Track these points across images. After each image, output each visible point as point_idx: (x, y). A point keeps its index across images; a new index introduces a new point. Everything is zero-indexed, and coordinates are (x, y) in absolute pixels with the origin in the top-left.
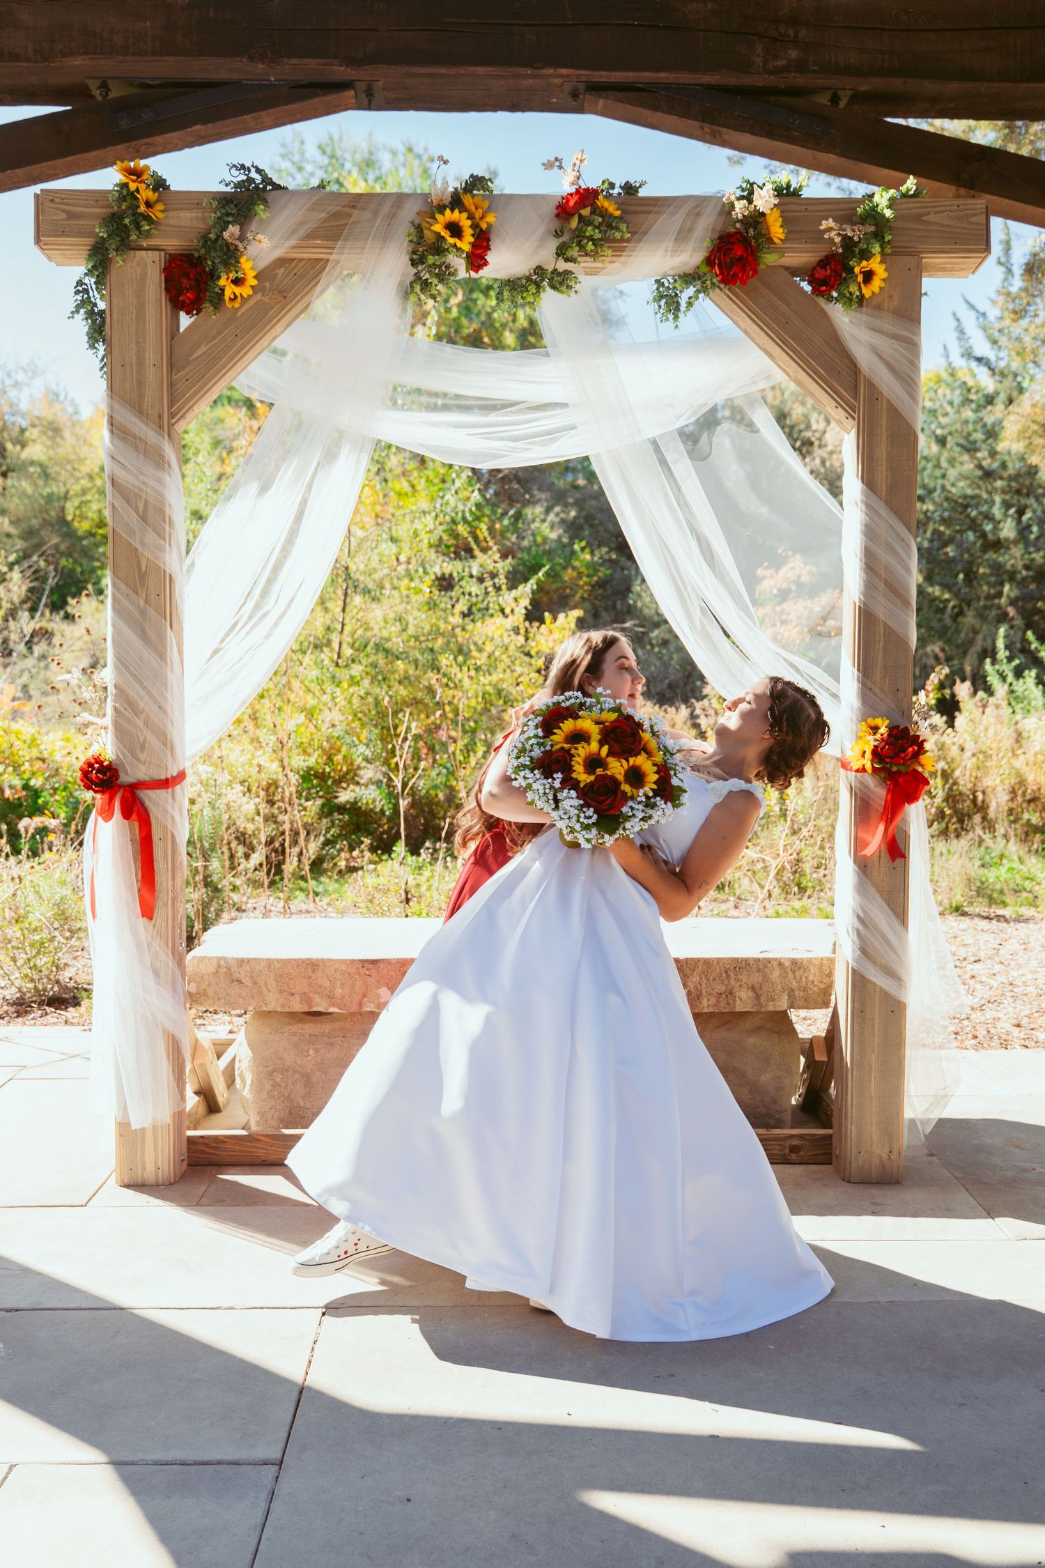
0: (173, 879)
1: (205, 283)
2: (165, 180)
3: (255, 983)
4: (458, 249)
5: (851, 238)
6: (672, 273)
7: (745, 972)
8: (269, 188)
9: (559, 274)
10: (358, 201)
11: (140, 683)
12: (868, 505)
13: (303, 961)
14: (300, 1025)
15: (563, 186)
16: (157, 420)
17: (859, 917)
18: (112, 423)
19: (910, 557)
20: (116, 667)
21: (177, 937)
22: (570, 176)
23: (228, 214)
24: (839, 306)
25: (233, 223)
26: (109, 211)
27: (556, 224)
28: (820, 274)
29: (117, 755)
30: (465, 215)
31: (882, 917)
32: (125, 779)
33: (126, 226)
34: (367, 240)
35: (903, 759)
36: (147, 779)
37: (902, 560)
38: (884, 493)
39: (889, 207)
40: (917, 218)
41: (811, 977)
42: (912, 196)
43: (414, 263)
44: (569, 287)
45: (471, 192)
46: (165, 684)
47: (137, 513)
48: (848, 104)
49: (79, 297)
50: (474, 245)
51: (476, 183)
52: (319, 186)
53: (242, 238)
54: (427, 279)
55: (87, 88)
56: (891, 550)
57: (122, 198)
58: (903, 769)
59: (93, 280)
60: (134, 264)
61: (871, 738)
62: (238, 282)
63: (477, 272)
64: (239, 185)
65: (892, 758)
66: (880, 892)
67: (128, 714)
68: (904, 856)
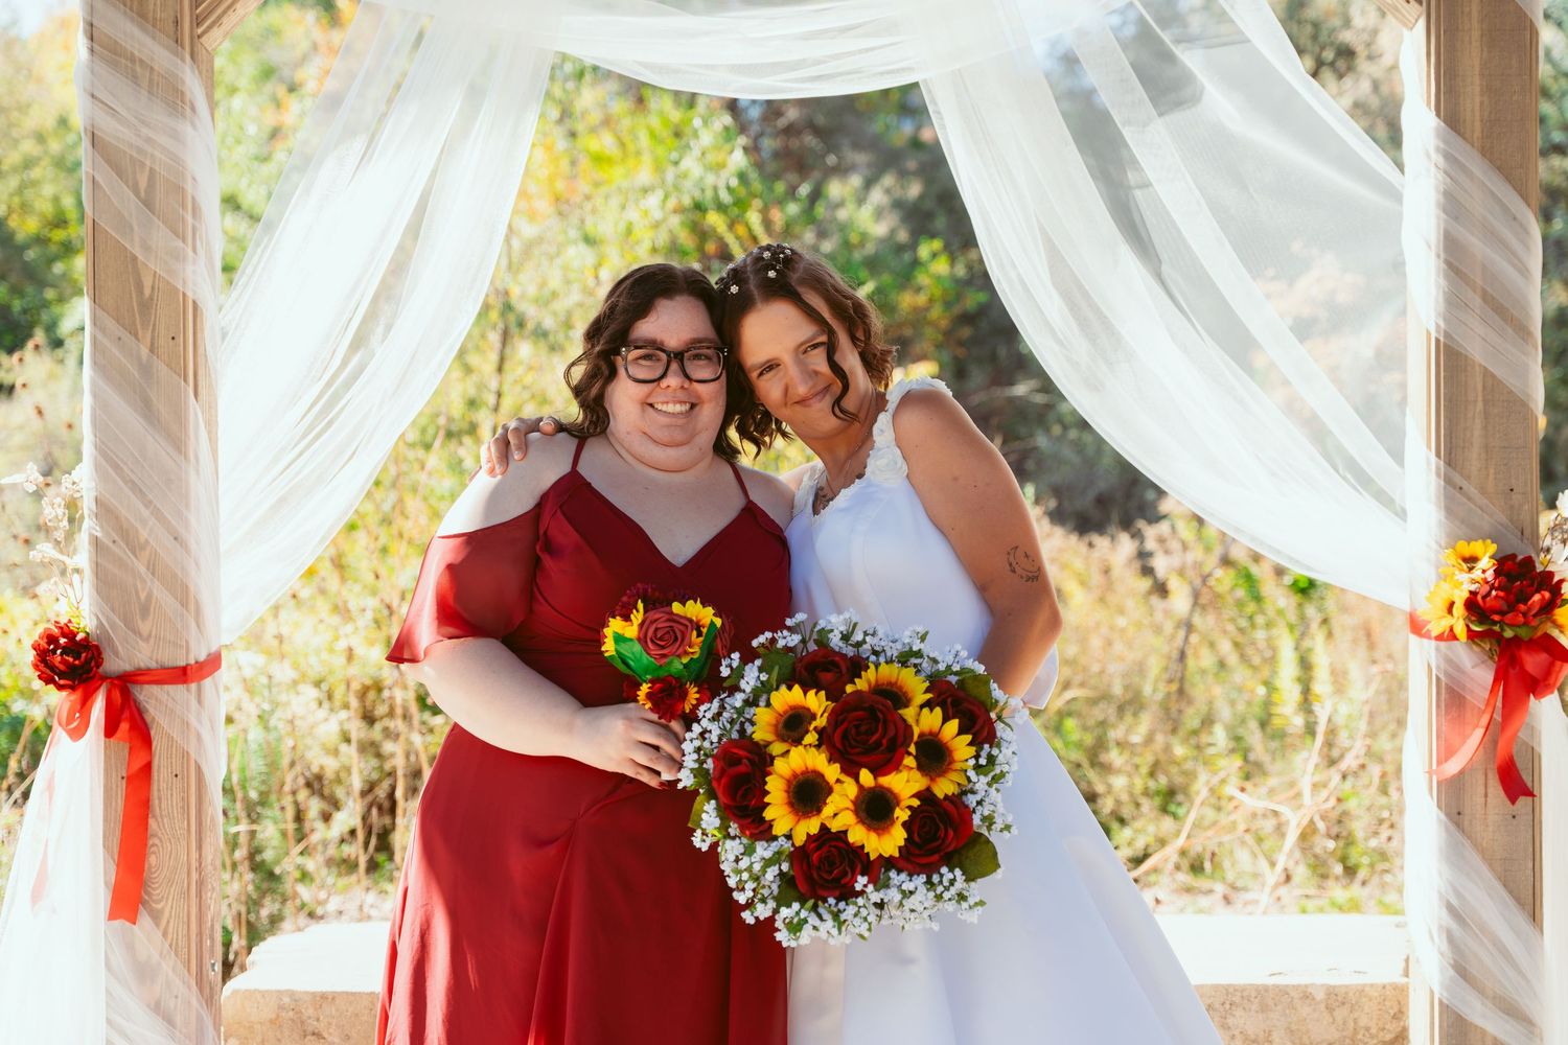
0: (199, 848)
3: (348, 1037)
7: (1239, 1012)
11: (141, 494)
12: (1448, 156)
16: (171, 28)
17: (1450, 908)
18: (91, 34)
19: (1527, 247)
20: (97, 467)
21: (206, 955)
29: (100, 625)
31: (1493, 909)
32: (114, 664)
35: (1525, 615)
36: (153, 665)
37: (1514, 254)
38: (1477, 134)
41: (1363, 1022)
46: (185, 497)
47: (137, 194)
56: (1492, 236)
58: (1524, 633)
61: (1466, 577)
65: (1502, 613)
66: (1489, 861)
67: (121, 550)
68: (1530, 794)
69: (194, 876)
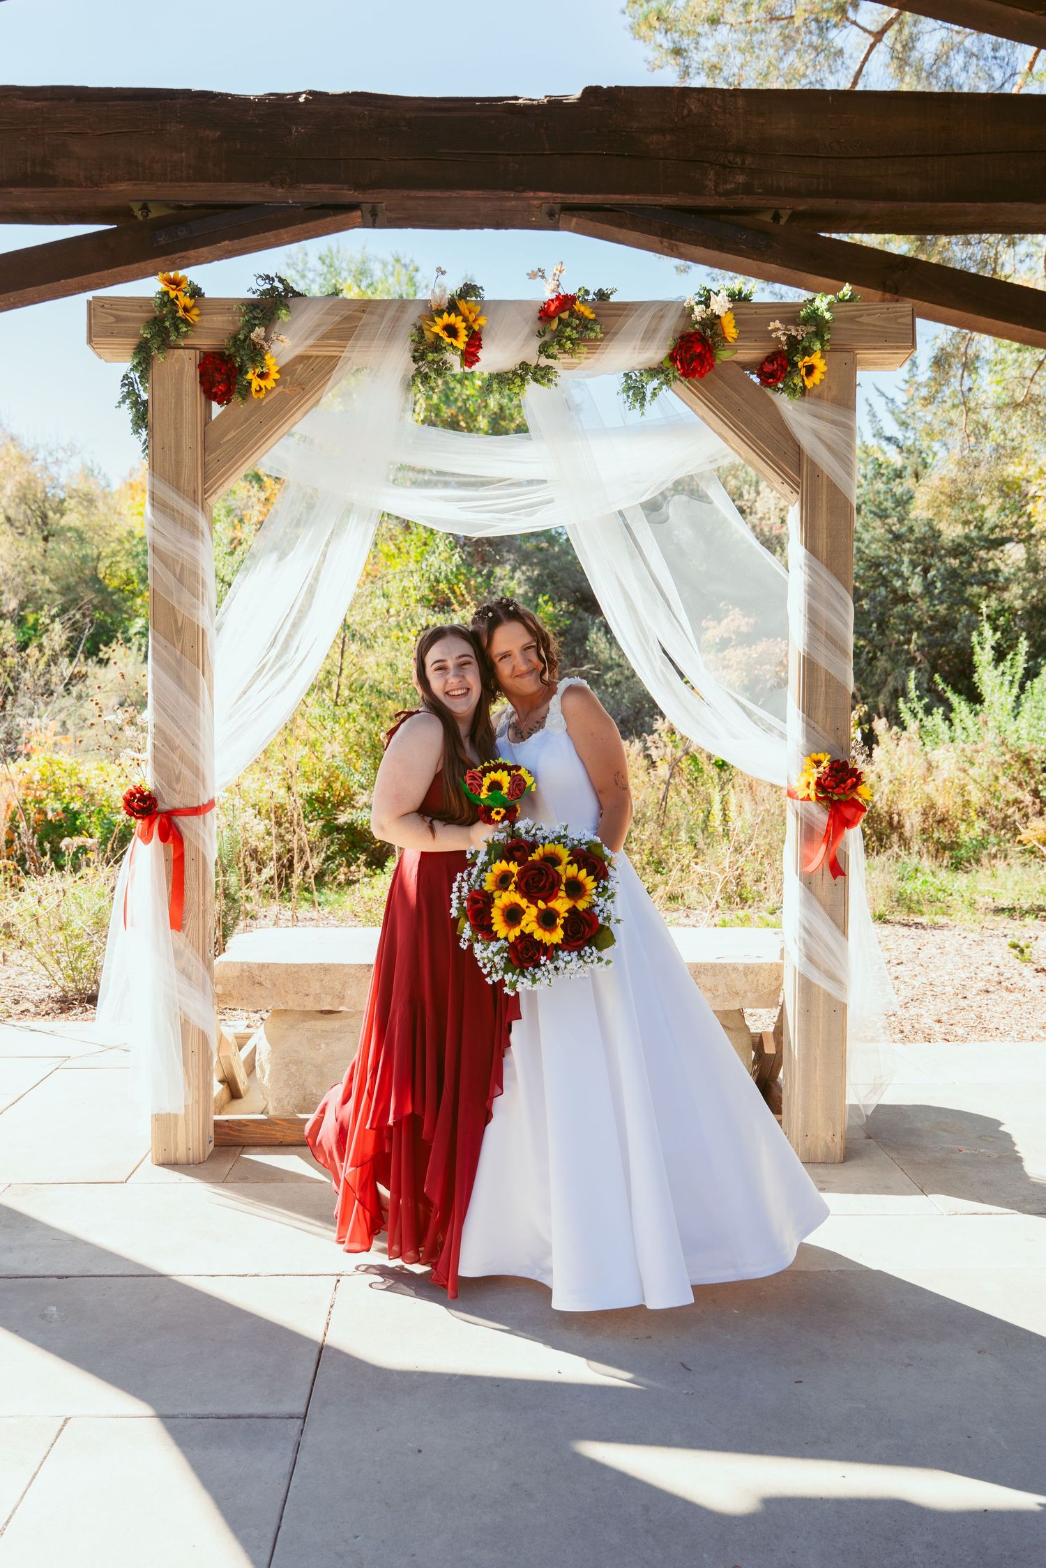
0: (204, 894)
1: (235, 377)
2: (200, 289)
3: (275, 985)
4: (454, 348)
5: (795, 337)
6: (639, 367)
7: (703, 975)
8: (290, 295)
9: (541, 369)
10: (366, 307)
11: (176, 722)
12: (810, 568)
13: (317, 965)
14: (313, 1022)
15: (544, 293)
16: (192, 495)
17: (804, 927)
18: (153, 497)
19: (848, 613)
20: (155, 709)
21: (207, 945)
22: (552, 285)
23: (255, 318)
24: (784, 395)
25: (259, 325)
26: (152, 315)
27: (539, 325)
28: (768, 368)
29: (156, 786)
30: (460, 318)
31: (824, 928)
32: (163, 806)
33: (166, 328)
34: (373, 340)
35: (844, 789)
36: (182, 806)
37: (841, 616)
38: (825, 557)
39: (828, 310)
40: (852, 319)
41: (762, 980)
42: (847, 301)
43: (415, 360)
44: (550, 381)
45: (465, 299)
46: (198, 725)
47: (175, 575)
48: (788, 221)
49: (125, 389)
50: (468, 344)
51: (469, 290)
52: (333, 294)
53: (266, 339)
54: (427, 373)
55: (132, 210)
56: (831, 606)
57: (163, 304)
58: (843, 798)
59: (137, 375)
60: (173, 360)
61: (815, 771)
62: (262, 376)
63: (470, 367)
64: (263, 293)
65: (833, 788)
66: (824, 906)
67: (165, 750)
68: (843, 874)
69: (201, 908)
